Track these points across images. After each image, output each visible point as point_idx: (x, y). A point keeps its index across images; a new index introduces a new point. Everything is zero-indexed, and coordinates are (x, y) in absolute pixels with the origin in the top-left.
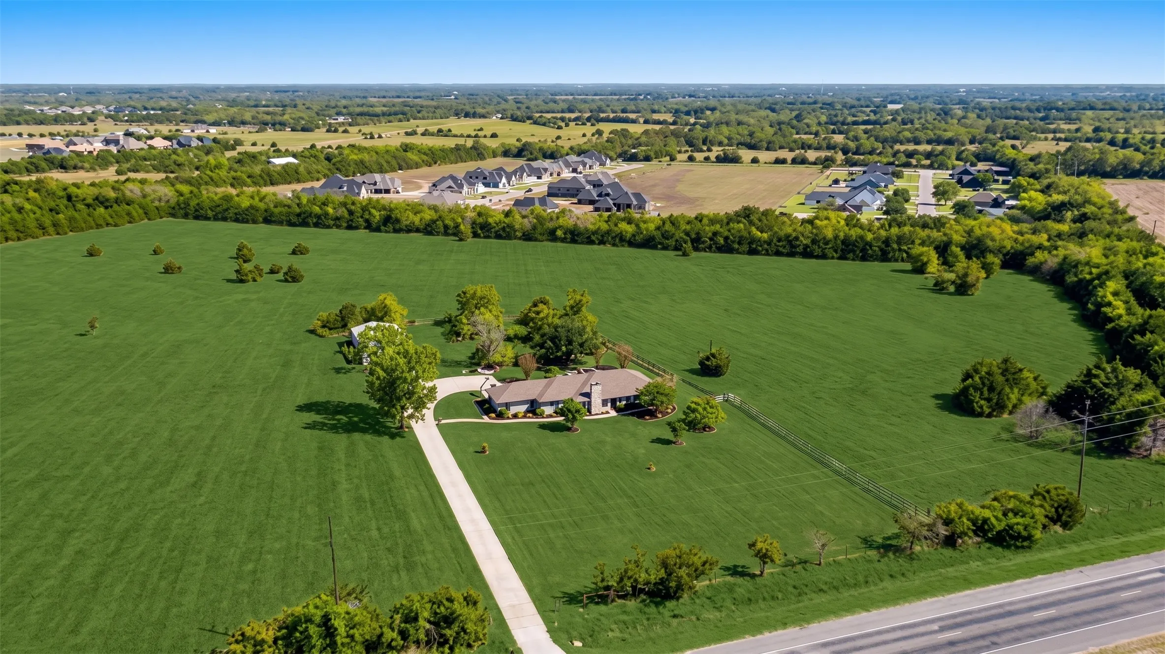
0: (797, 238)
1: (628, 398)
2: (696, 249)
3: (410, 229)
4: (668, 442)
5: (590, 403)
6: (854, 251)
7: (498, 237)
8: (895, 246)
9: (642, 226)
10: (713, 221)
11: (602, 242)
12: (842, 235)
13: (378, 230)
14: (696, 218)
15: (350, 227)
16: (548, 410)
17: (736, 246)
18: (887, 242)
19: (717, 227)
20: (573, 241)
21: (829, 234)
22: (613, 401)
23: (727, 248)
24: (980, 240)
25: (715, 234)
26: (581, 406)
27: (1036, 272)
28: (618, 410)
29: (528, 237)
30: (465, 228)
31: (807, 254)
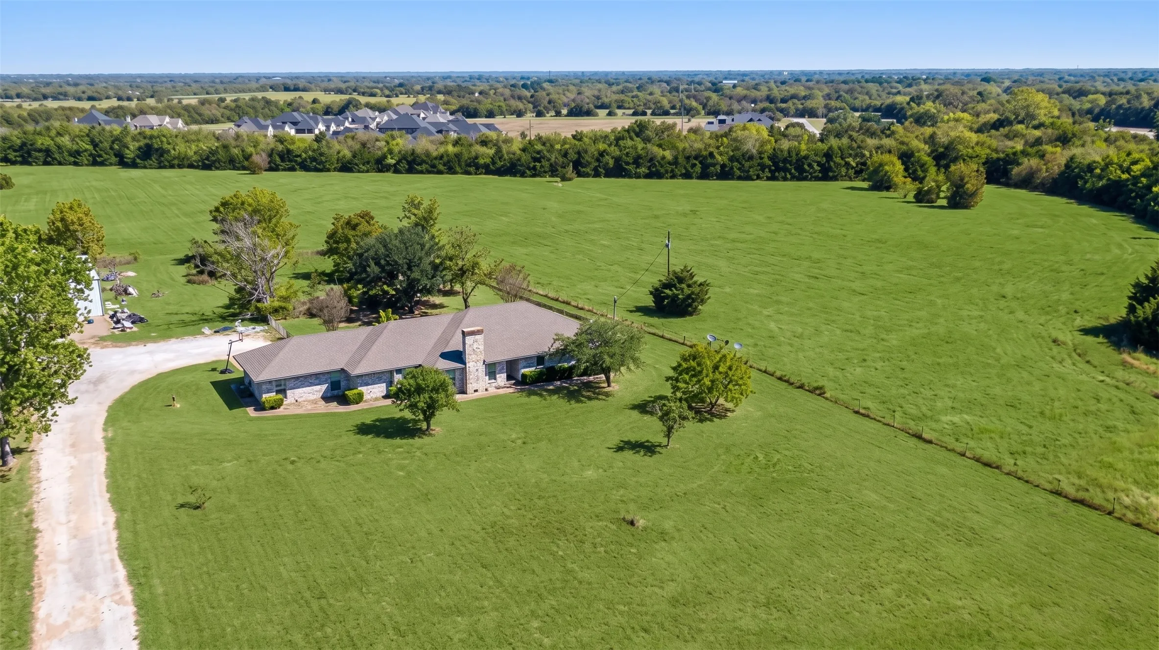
0: (711, 155)
1: (540, 359)
2: (580, 175)
3: (183, 163)
4: (649, 449)
5: (464, 371)
6: (786, 170)
7: (305, 167)
8: (838, 160)
9: (505, 148)
10: (595, 140)
11: (451, 171)
12: (768, 147)
13: (134, 165)
14: (574, 137)
15: (95, 163)
16: (374, 392)
17: (631, 168)
18: (828, 155)
19: (602, 146)
20: (411, 170)
21: (751, 146)
22: (511, 368)
23: (618, 170)
24: (949, 147)
25: (602, 154)
26: (447, 378)
27: (1027, 182)
28: (522, 383)
29: (346, 167)
30: (260, 159)
31: (725, 174)
